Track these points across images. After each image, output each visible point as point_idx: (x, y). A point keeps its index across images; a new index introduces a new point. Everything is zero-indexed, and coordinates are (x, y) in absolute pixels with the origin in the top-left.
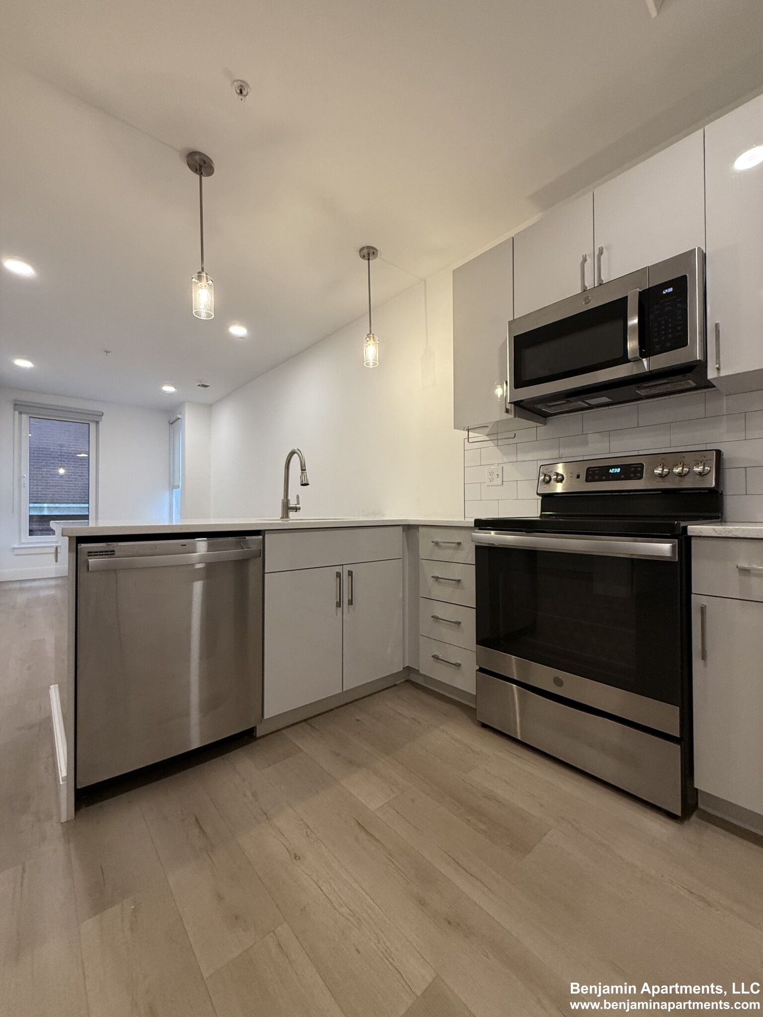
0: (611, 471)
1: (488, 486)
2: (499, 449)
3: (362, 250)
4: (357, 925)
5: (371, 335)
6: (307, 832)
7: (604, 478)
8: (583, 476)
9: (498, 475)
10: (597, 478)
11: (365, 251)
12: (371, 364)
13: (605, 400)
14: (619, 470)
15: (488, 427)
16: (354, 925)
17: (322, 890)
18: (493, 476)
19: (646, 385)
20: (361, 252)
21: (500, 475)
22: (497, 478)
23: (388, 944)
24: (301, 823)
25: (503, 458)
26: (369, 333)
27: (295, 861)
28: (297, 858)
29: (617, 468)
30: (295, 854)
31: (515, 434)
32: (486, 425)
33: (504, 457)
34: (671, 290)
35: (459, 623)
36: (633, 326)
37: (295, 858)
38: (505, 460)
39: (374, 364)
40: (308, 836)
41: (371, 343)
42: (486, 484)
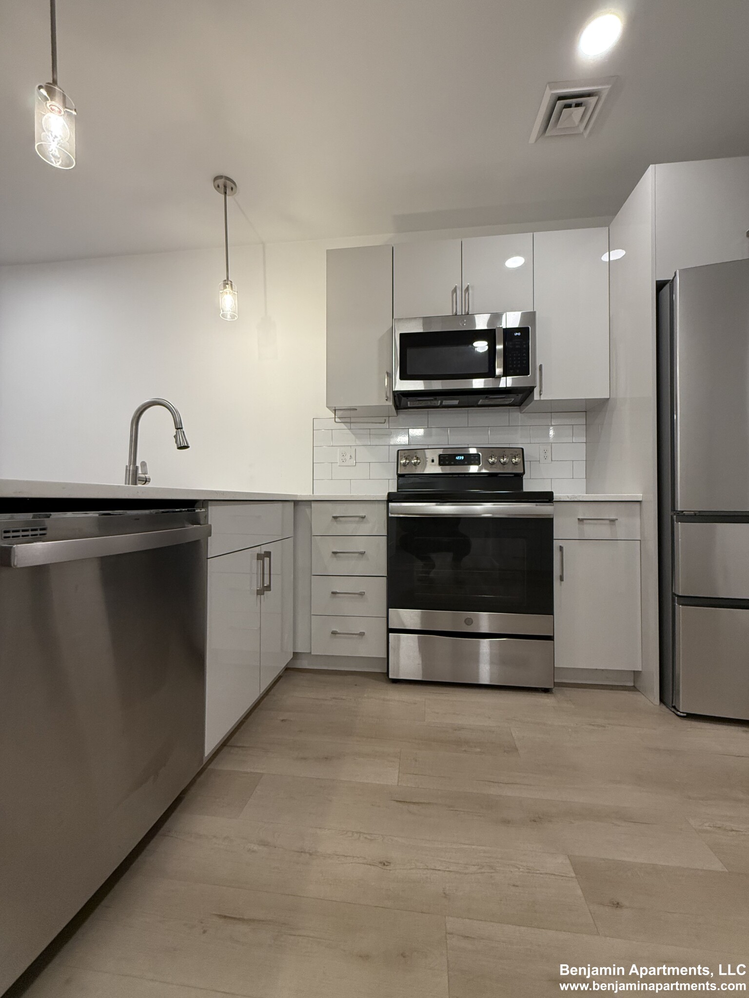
0: (457, 458)
1: (339, 466)
2: (351, 432)
3: (216, 178)
4: (494, 871)
5: (229, 282)
6: (366, 838)
7: (452, 463)
8: (437, 461)
9: (351, 456)
10: (447, 462)
11: (221, 182)
12: (229, 317)
13: (456, 402)
14: (463, 458)
15: (356, 409)
16: (492, 873)
17: (439, 870)
18: (346, 457)
19: (491, 397)
20: (216, 182)
21: (353, 456)
22: (350, 459)
23: (525, 864)
24: (350, 834)
25: (355, 441)
26: (226, 279)
27: (388, 868)
28: (386, 864)
29: (461, 456)
30: (381, 863)
31: (385, 420)
32: (355, 408)
33: (357, 440)
34: (519, 334)
35: (362, 594)
36: (500, 350)
37: (384, 865)
38: (358, 443)
39: (233, 317)
40: (371, 840)
41: (228, 292)
42: (338, 464)
